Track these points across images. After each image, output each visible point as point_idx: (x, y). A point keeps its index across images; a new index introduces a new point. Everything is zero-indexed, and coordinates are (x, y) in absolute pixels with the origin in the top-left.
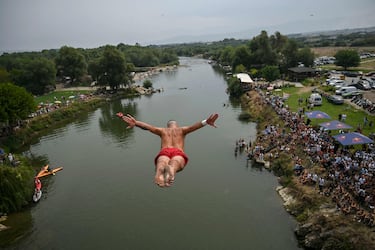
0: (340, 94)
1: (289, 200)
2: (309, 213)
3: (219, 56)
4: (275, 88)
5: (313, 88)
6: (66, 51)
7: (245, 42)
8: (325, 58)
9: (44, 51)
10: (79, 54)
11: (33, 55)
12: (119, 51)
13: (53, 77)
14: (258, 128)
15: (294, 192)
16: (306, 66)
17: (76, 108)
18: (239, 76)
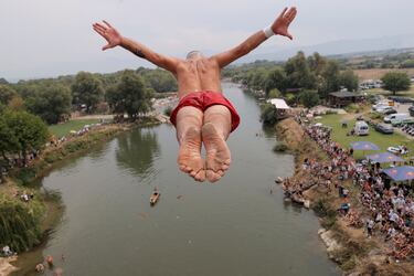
0: (389, 122)
1: (332, 245)
2: (357, 260)
3: (250, 79)
4: (315, 115)
5: (358, 115)
6: (82, 77)
7: (279, 64)
8: (370, 81)
9: (60, 78)
10: (96, 79)
11: (49, 82)
12: (138, 75)
13: (68, 104)
14: (296, 161)
15: (339, 235)
16: (350, 90)
17: (91, 139)
18: (274, 101)
